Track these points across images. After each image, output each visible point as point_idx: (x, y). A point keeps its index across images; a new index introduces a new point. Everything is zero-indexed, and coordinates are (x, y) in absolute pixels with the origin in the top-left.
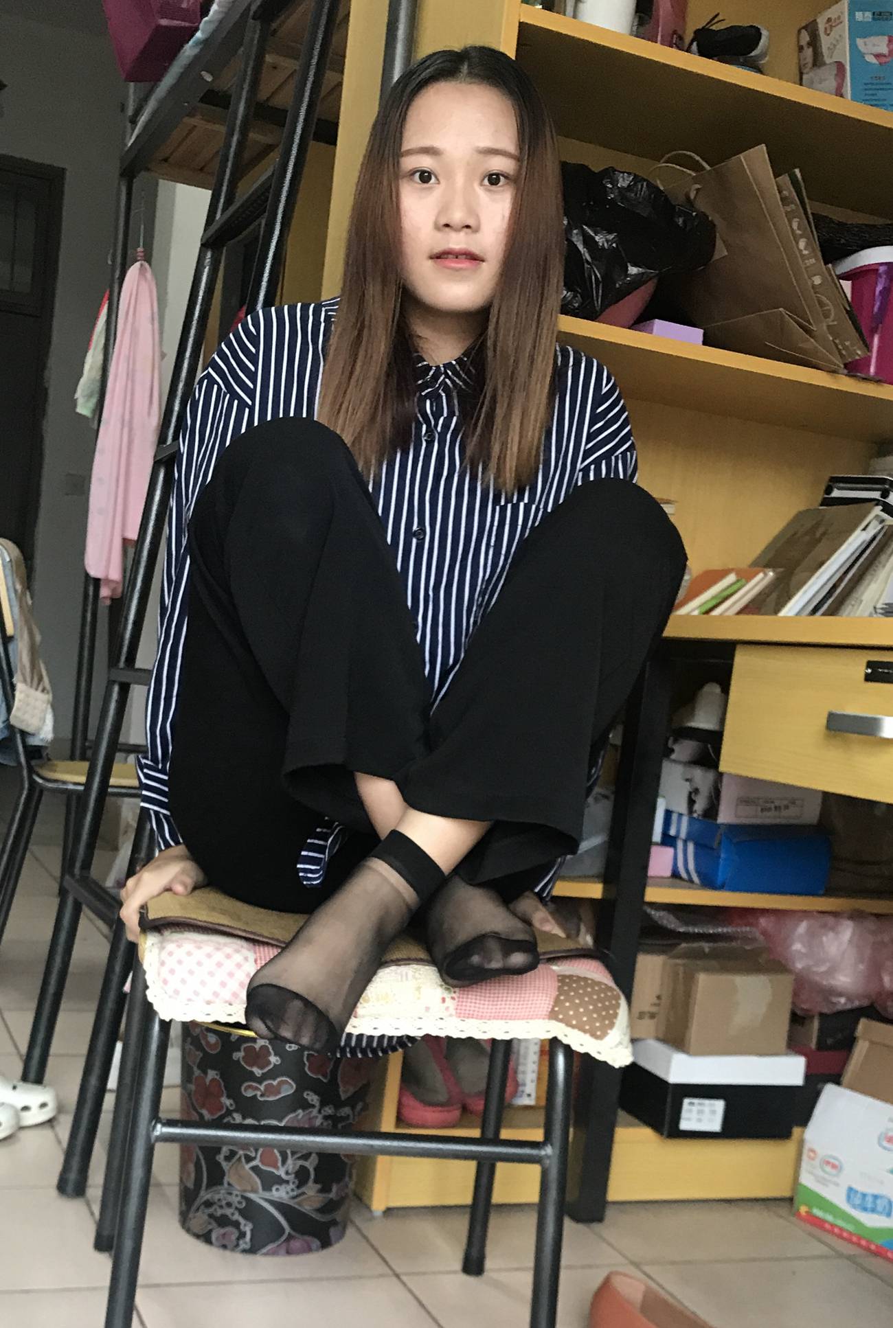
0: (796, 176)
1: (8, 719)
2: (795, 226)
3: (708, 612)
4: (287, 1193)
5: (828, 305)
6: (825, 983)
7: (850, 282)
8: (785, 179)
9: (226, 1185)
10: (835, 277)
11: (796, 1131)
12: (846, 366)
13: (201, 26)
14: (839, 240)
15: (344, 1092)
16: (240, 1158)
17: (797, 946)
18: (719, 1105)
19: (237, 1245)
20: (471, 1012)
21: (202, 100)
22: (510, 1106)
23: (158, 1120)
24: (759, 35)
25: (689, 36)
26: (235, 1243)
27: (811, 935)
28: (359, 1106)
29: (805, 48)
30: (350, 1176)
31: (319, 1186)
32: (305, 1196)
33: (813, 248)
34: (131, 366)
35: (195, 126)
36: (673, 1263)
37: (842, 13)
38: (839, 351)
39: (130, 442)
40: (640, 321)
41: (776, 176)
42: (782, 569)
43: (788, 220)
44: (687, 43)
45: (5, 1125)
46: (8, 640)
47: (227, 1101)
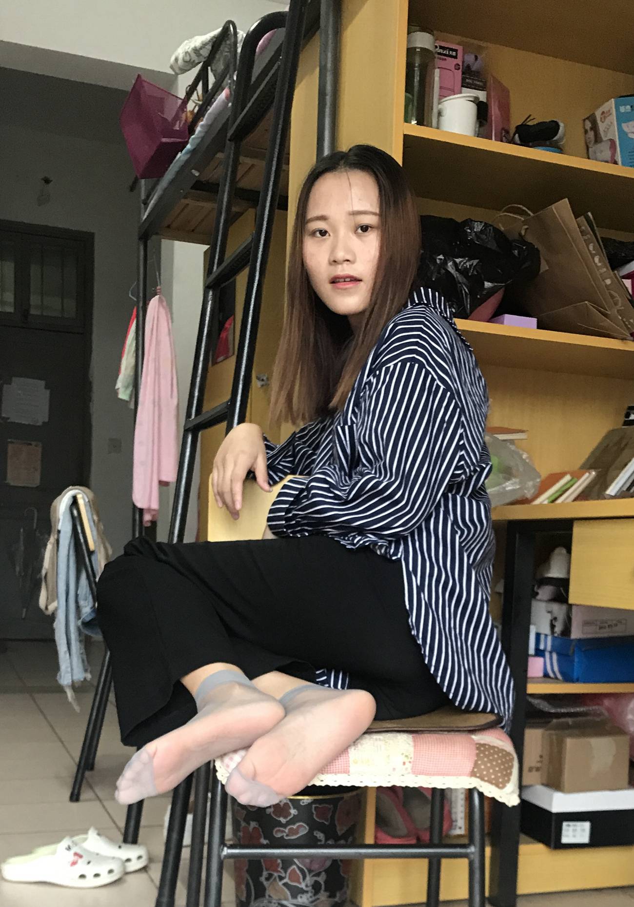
0: (589, 217)
3: (553, 501)
4: (308, 899)
5: (616, 297)
7: (630, 280)
8: (582, 219)
9: (267, 897)
10: (619, 279)
12: (632, 335)
13: (190, 140)
14: (621, 254)
15: (340, 830)
17: (630, 717)
18: (587, 825)
20: (422, 771)
21: (192, 188)
22: (448, 836)
23: (225, 845)
24: (558, 126)
25: (512, 130)
28: (350, 839)
29: (589, 131)
30: (348, 887)
31: (328, 894)
32: (318, 901)
33: (603, 263)
35: (188, 204)
37: (611, 108)
38: (626, 325)
39: (160, 416)
40: (495, 316)
41: (576, 219)
42: (600, 470)
43: (586, 245)
44: (512, 135)
45: (116, 872)
46: (91, 553)
47: (265, 842)
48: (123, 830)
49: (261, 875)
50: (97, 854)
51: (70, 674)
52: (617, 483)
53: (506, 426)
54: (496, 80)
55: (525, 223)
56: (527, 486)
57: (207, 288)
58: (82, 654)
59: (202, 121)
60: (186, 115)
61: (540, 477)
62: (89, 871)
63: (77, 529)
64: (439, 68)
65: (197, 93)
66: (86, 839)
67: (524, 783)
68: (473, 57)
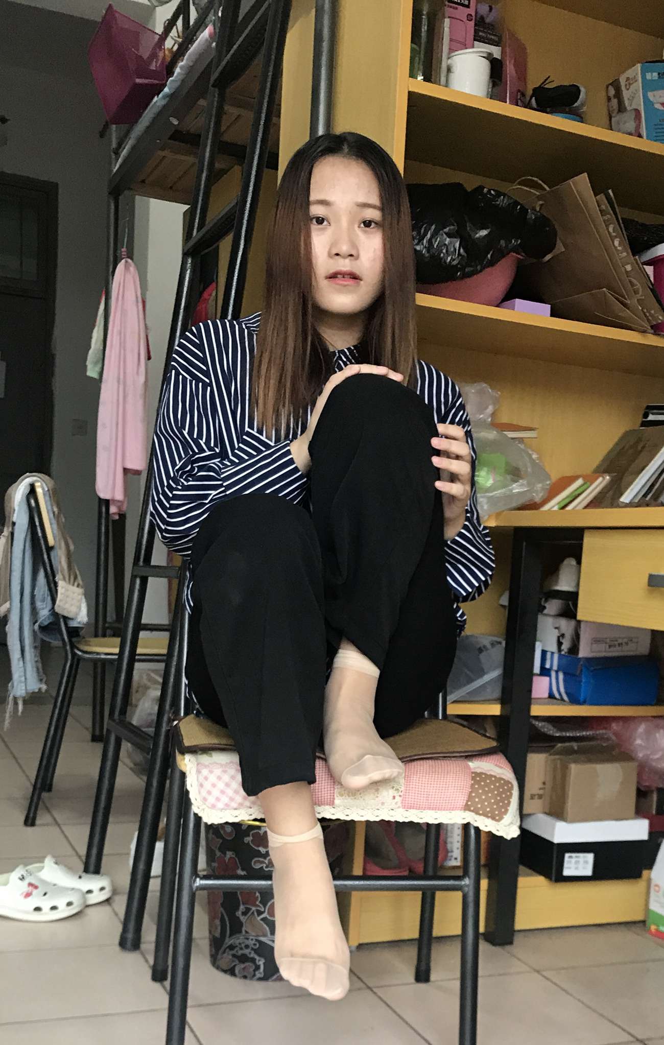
0: (610, 196)
1: (53, 608)
2: (611, 230)
3: (563, 508)
5: (637, 285)
6: (659, 766)
7: (652, 267)
8: (602, 197)
9: (243, 932)
10: (640, 264)
11: (645, 873)
12: (652, 327)
13: (168, 83)
14: (643, 238)
16: (253, 913)
17: (638, 742)
18: (590, 857)
19: (254, 975)
20: (412, 805)
21: (170, 139)
22: (443, 867)
23: (197, 876)
24: (579, 91)
25: (529, 92)
26: (253, 973)
27: (648, 733)
29: (612, 98)
33: (625, 247)
34: (122, 339)
35: (166, 157)
36: (564, 968)
37: (637, 74)
38: (646, 316)
39: (125, 397)
40: (506, 301)
41: (595, 195)
42: (616, 474)
43: (606, 226)
44: (528, 98)
45: (75, 904)
46: (50, 549)
47: (241, 872)
48: (84, 858)
49: (237, 908)
50: (55, 885)
51: (23, 684)
52: (632, 490)
53: (515, 423)
54: (513, 35)
55: (539, 198)
56: (535, 488)
57: (185, 255)
58: (36, 662)
59: (182, 61)
60: (164, 52)
61: (550, 479)
62: (46, 904)
63: (35, 523)
64: (449, 17)
65: (177, 28)
66: (43, 868)
67: (525, 812)
68: (487, 8)
